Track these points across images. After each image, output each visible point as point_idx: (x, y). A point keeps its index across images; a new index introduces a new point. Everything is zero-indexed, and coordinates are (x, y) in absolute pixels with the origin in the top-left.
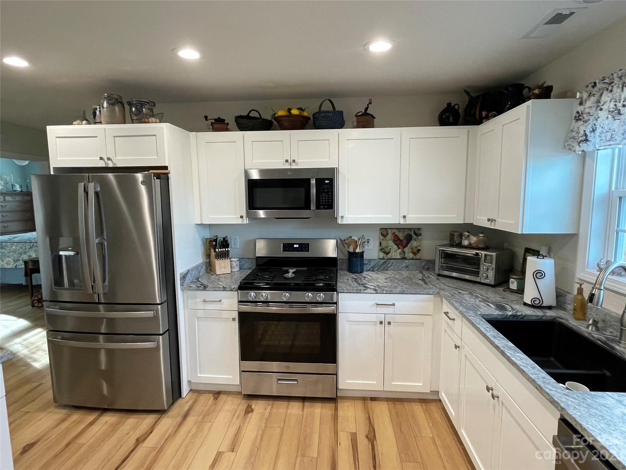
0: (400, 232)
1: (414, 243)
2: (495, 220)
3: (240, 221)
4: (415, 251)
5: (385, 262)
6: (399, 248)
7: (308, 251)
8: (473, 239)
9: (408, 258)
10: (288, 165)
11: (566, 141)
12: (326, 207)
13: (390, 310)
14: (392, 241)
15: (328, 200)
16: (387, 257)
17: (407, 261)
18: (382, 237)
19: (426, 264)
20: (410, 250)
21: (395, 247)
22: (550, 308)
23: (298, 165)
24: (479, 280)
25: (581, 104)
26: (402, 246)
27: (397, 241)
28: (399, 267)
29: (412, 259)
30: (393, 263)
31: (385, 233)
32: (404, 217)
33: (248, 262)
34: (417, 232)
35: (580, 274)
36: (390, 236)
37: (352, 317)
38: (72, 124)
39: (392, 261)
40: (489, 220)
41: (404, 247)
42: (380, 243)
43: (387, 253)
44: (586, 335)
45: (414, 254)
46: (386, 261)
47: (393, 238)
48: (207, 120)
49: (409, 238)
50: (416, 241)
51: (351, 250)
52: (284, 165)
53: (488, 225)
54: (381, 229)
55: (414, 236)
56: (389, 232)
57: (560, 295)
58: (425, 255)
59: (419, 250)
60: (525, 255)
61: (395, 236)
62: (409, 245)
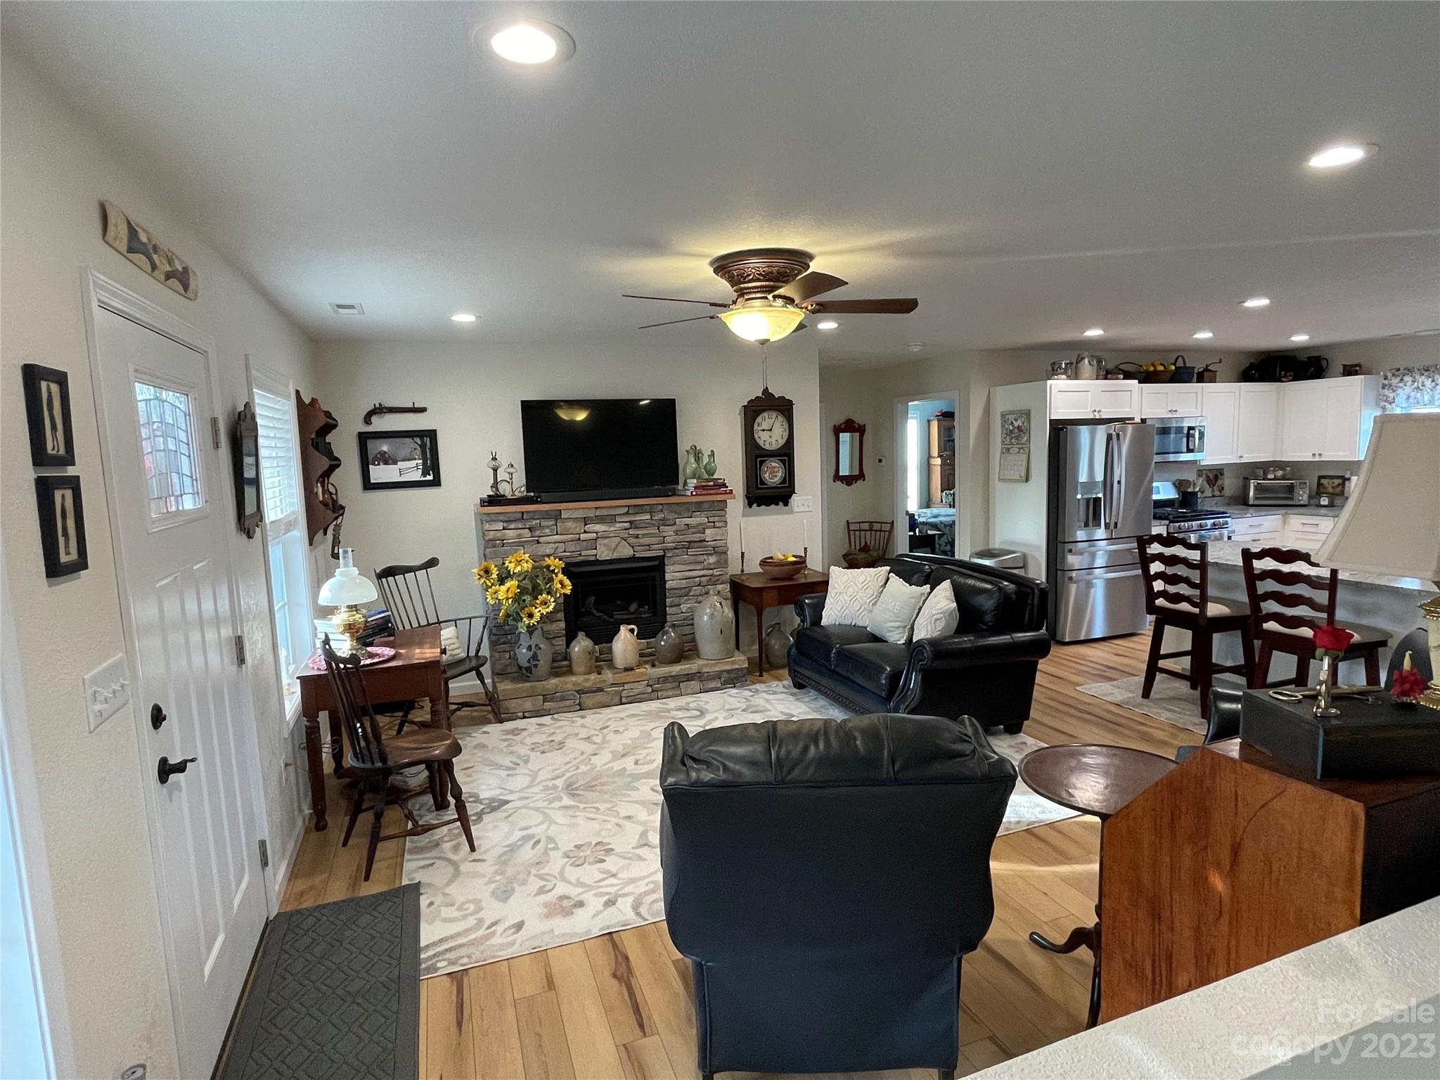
6: (1210, 487)
26: (1212, 485)
27: (1209, 481)
41: (1214, 486)
47: (1206, 478)
49: (1216, 478)
56: (1203, 473)
58: (1227, 492)
59: (1223, 488)
60: (1319, 481)
61: (1208, 477)
62: (1216, 484)
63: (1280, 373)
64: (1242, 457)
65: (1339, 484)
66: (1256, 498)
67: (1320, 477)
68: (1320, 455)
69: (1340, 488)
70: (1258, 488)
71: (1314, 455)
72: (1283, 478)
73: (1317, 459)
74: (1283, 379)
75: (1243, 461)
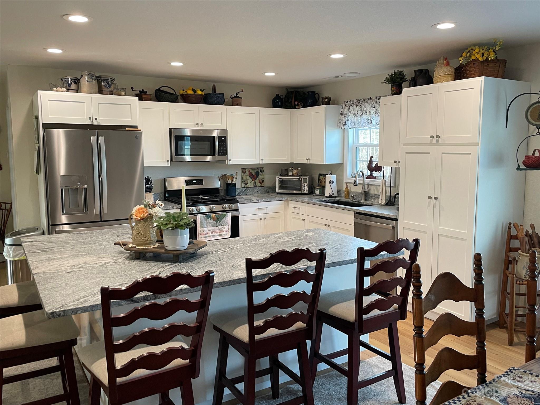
0: (253, 170)
1: (260, 177)
2: (310, 159)
3: (166, 165)
5: (246, 189)
6: (253, 180)
7: (203, 184)
8: (295, 171)
9: (258, 186)
10: (197, 127)
11: (338, 123)
12: (223, 154)
13: (264, 211)
14: (248, 176)
15: (224, 149)
16: (246, 186)
17: (257, 188)
18: (243, 174)
19: (268, 189)
20: (259, 181)
21: (251, 179)
22: (336, 197)
23: (203, 127)
24: (301, 193)
25: (342, 108)
26: (255, 179)
28: (254, 192)
29: (260, 187)
30: (250, 190)
31: (244, 171)
32: (262, 160)
33: (158, 196)
34: (261, 170)
35: (345, 180)
36: (247, 173)
37: (246, 218)
38: (51, 90)
39: (249, 189)
40: (307, 159)
42: (242, 177)
43: (246, 184)
44: (351, 202)
45: (261, 183)
47: (249, 174)
48: (133, 90)
49: (257, 174)
51: (229, 182)
52: (195, 127)
53: (305, 162)
54: (242, 168)
55: (260, 172)
56: (246, 170)
57: (338, 191)
62: (258, 178)
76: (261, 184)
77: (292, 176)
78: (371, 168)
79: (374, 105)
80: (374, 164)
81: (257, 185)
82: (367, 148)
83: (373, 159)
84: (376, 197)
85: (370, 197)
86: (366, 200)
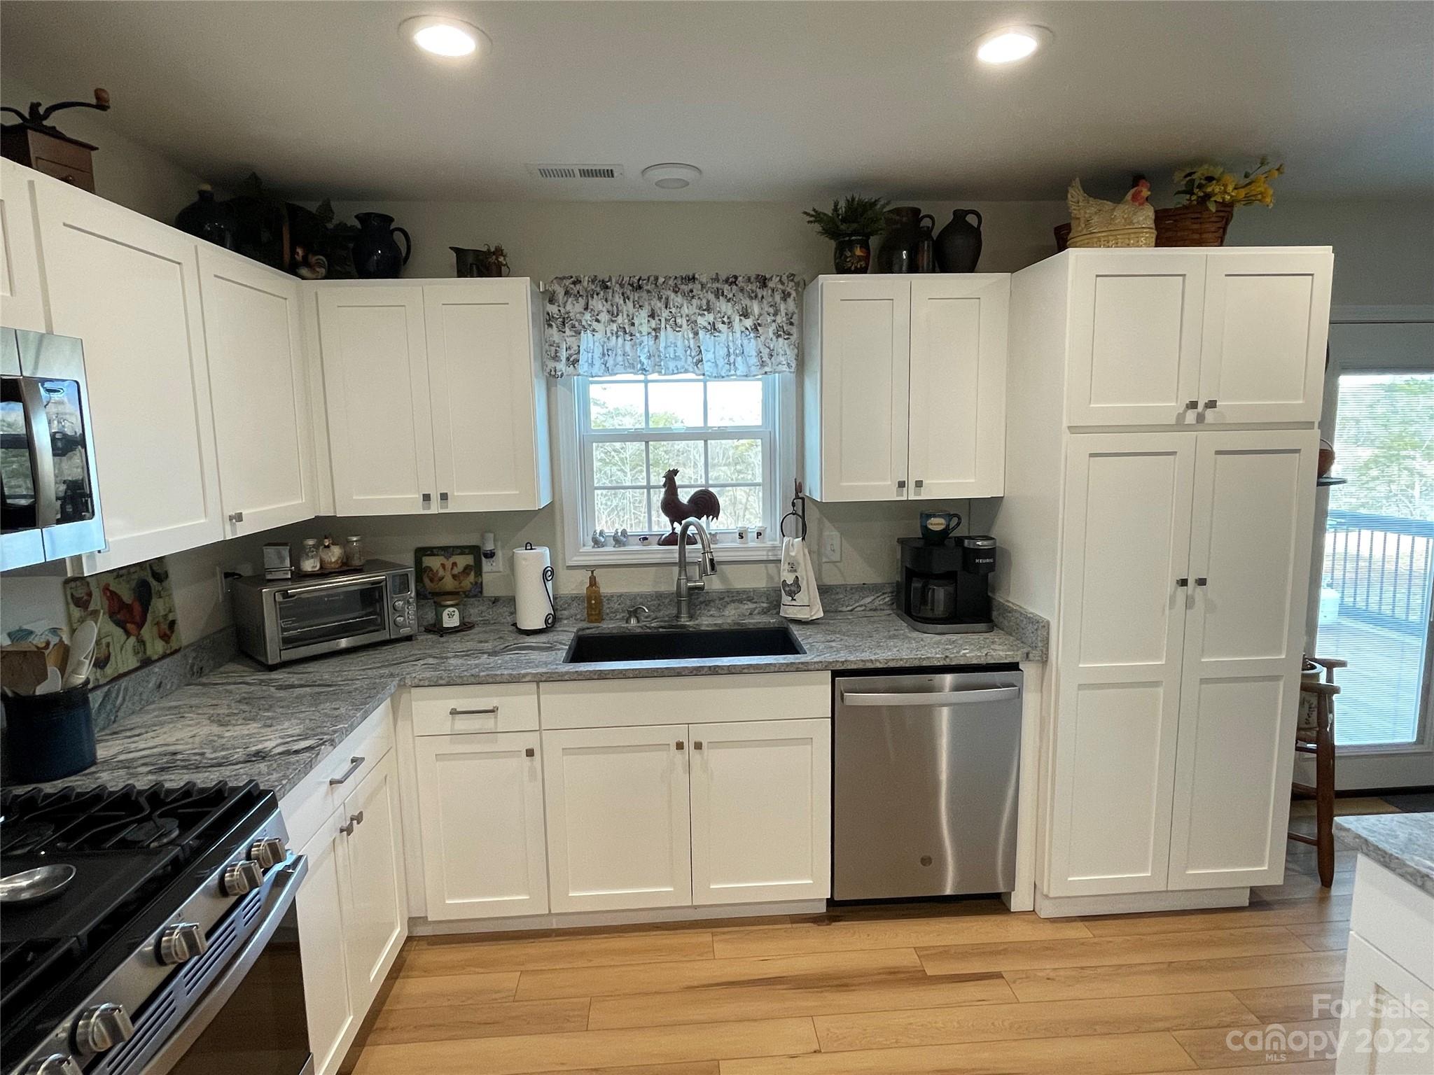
0: (121, 579)
1: (158, 606)
2: (447, 496)
4: (165, 627)
5: (107, 695)
6: (128, 634)
8: (336, 553)
9: (155, 657)
16: (106, 677)
17: (156, 669)
18: (78, 611)
19: (194, 658)
20: (155, 629)
21: (118, 632)
26: (134, 622)
27: (119, 612)
28: (144, 697)
29: (165, 656)
30: (126, 689)
31: (80, 593)
32: (236, 517)
34: (156, 567)
35: (573, 560)
36: (97, 602)
39: (124, 683)
41: (140, 626)
43: (103, 664)
45: (165, 637)
46: (109, 690)
47: (105, 603)
49: (145, 595)
50: (160, 597)
54: (69, 582)
55: (153, 583)
56: (92, 588)
58: (186, 633)
59: (172, 624)
60: (418, 562)
61: (112, 596)
62: (149, 617)
63: (293, 252)
64: (239, 517)
65: (467, 569)
66: (288, 642)
67: (421, 552)
68: (444, 497)
69: (472, 577)
70: (291, 609)
71: (427, 498)
72: (346, 568)
73: (435, 508)
74: (304, 271)
75: (244, 530)
76: (167, 642)
77: (323, 574)
78: (673, 508)
79: (708, 302)
80: (684, 496)
81: (149, 652)
82: (701, 443)
83: (678, 480)
84: (727, 599)
85: (701, 603)
86: (691, 617)
